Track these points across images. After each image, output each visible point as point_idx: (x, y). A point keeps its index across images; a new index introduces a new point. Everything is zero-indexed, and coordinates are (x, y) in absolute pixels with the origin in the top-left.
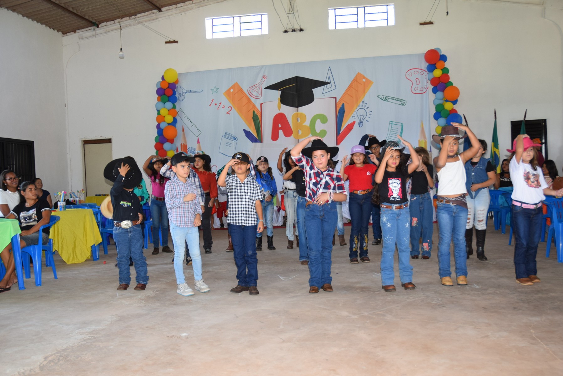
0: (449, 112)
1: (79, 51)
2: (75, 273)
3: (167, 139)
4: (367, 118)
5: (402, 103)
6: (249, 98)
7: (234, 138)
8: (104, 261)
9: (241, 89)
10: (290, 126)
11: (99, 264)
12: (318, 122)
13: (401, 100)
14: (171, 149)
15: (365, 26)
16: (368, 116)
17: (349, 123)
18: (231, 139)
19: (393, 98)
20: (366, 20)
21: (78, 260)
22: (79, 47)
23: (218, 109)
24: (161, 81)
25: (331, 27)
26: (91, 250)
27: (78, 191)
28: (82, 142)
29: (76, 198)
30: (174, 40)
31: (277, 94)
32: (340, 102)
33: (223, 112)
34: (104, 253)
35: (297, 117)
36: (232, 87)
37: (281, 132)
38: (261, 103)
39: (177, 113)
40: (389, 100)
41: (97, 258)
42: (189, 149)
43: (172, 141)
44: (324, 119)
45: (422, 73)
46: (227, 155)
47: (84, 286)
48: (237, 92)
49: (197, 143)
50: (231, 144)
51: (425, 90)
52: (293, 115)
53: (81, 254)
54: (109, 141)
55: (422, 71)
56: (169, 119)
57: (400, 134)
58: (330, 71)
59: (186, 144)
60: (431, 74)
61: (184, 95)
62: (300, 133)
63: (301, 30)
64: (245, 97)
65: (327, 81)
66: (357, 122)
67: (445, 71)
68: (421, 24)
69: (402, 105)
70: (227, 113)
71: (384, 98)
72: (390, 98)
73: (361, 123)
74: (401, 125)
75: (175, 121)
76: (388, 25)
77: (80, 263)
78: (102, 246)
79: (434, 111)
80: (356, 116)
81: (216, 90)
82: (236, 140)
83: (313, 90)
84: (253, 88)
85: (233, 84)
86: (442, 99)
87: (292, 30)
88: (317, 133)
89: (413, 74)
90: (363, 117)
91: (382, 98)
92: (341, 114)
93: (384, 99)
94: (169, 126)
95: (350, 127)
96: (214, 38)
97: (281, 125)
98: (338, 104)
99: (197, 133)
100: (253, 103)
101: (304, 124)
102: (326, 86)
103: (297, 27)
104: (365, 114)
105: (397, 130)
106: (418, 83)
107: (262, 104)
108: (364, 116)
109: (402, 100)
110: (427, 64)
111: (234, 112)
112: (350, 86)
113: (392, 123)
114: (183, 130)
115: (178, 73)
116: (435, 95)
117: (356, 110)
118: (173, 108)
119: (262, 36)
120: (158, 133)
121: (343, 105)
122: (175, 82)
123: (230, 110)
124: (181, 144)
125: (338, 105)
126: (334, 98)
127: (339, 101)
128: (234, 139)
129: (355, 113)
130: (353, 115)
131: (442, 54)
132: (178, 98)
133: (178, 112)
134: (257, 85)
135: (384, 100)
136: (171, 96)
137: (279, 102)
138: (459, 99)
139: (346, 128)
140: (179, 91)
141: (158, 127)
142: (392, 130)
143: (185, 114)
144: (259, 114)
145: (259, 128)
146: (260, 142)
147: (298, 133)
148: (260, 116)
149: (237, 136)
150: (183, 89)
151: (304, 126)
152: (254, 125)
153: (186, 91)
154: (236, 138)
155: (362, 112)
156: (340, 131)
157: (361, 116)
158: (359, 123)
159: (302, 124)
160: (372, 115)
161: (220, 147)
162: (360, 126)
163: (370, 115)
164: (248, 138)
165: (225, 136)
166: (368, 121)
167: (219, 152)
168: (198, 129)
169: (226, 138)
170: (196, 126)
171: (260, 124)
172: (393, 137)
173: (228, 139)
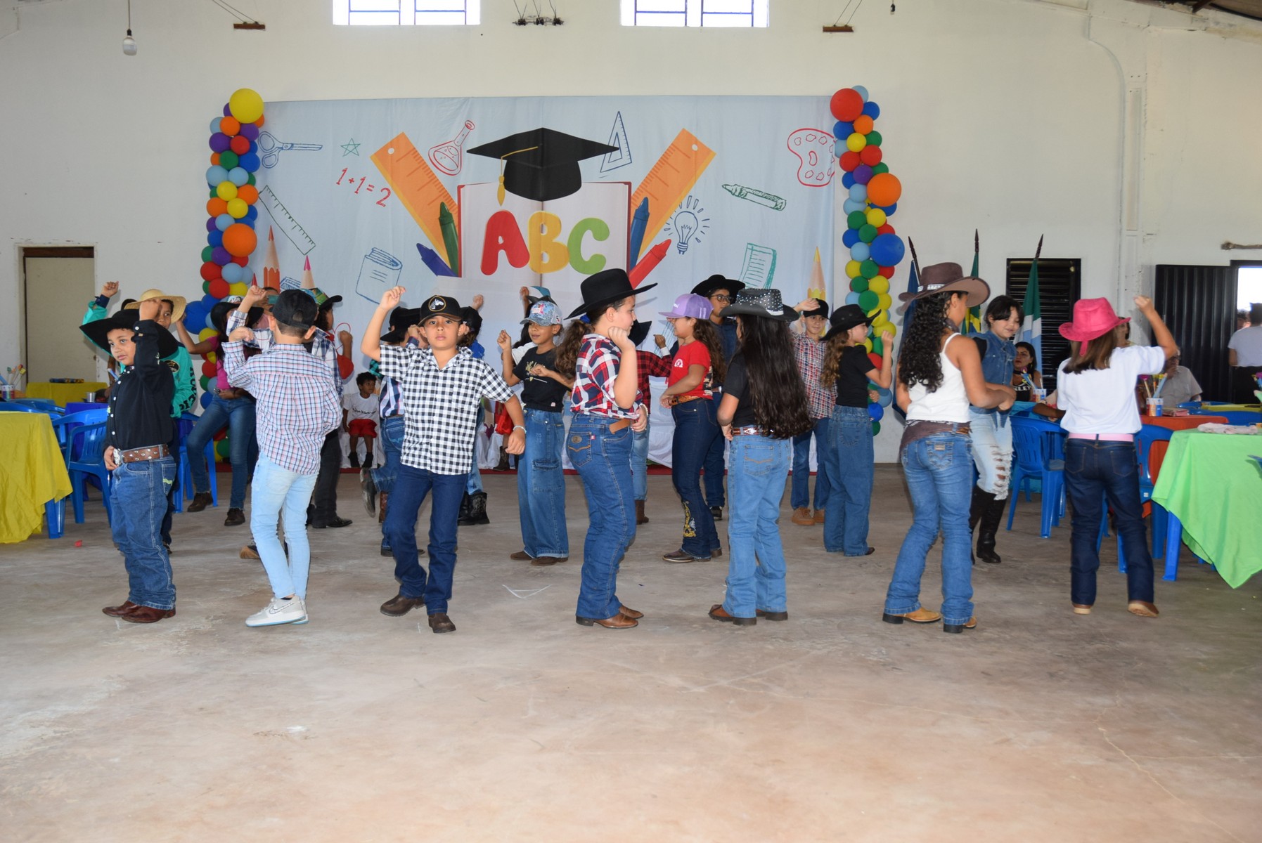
0: (876, 232)
1: (18, 29)
2: (6, 567)
3: (232, 256)
5: (777, 204)
6: (431, 171)
7: (393, 261)
8: (77, 539)
9: (414, 148)
10: (524, 244)
11: (65, 546)
12: (588, 235)
13: (774, 198)
14: (240, 280)
15: (702, 25)
16: (700, 228)
17: (658, 245)
18: (388, 265)
19: (756, 193)
20: (704, 11)
21: (10, 534)
22: (18, 19)
23: (356, 192)
24: (223, 116)
25: (627, 19)
26: (44, 511)
27: (9, 370)
28: (19, 250)
29: (4, 384)
30: (256, 23)
31: (497, 166)
32: (640, 195)
33: (368, 199)
34: (74, 520)
35: (540, 223)
36: (391, 142)
37: (502, 255)
38: (460, 184)
39: (256, 196)
40: (749, 196)
41: (59, 531)
42: (284, 282)
43: (243, 261)
44: (601, 232)
45: (824, 140)
47: (32, 601)
48: (405, 155)
49: (305, 269)
50: (384, 276)
51: (825, 181)
52: (531, 215)
53: (19, 521)
54: (87, 252)
55: (825, 135)
56: (239, 208)
57: (769, 273)
58: (619, 122)
59: (278, 270)
60: (841, 143)
61: (275, 153)
62: (547, 259)
63: (557, 22)
64: (423, 169)
65: (611, 144)
66: (675, 241)
67: (874, 140)
68: (826, 30)
69: (777, 209)
70: (379, 203)
71: (738, 191)
72: (751, 191)
74: (772, 252)
75: (252, 214)
76: (754, 26)
77: (17, 544)
78: (70, 503)
79: (844, 227)
80: (673, 229)
81: (353, 147)
82: (399, 266)
83: (579, 162)
84: (442, 150)
85: (395, 136)
86: (863, 202)
87: (537, 20)
88: (584, 261)
89: (803, 140)
90: (688, 230)
91: (734, 191)
92: (639, 221)
93: (737, 194)
94: (239, 224)
95: (659, 253)
96: (351, 24)
97: (504, 239)
98: (636, 199)
99: (306, 246)
100: (442, 185)
101: (557, 240)
102: (608, 154)
103: (548, 14)
104: (692, 223)
105: (763, 262)
106: (813, 163)
107: (463, 186)
109: (778, 197)
110: (836, 121)
111: (395, 201)
112: (664, 160)
113: (751, 247)
114: (272, 237)
115: (264, 101)
116: (848, 190)
117: (674, 217)
118: (247, 183)
119: (465, 29)
120: (210, 239)
121: (646, 200)
122: (255, 122)
123: (384, 197)
124: (266, 269)
125: (635, 201)
126: (625, 183)
127: (636, 192)
128: (393, 265)
129: (671, 222)
130: (667, 227)
131: (868, 101)
132: (261, 159)
133: (260, 192)
134: (452, 144)
135: (738, 196)
136: (244, 154)
137: (500, 185)
138: (898, 202)
139: (650, 255)
140: (264, 144)
141: (211, 225)
142: (751, 264)
143: (276, 199)
144: (453, 210)
145: (455, 242)
146: (457, 276)
147: (542, 260)
148: (457, 214)
149: (399, 257)
150: (275, 140)
151: (555, 243)
152: (441, 236)
153: (281, 145)
154: (399, 263)
155: (688, 220)
156: (637, 260)
157: (683, 229)
158: (678, 245)
159: (552, 241)
160: (709, 227)
161: (358, 281)
162: (680, 251)
163: (703, 226)
164: (427, 264)
165: (371, 256)
166: (700, 241)
167: (356, 292)
168: (307, 236)
169: (373, 261)
170: (302, 229)
171: (457, 234)
172: (753, 279)
173: (378, 263)
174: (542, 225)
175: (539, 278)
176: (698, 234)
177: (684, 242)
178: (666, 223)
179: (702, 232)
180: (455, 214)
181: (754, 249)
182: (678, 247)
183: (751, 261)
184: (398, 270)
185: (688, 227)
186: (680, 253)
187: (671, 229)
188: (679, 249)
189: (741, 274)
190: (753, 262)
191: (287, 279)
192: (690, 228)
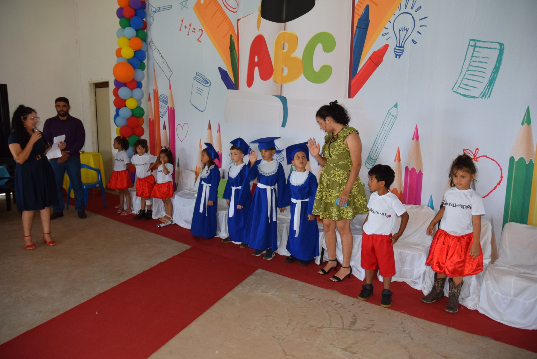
6: (224, 11)
7: (206, 81)
10: (271, 60)
12: (319, 49)
16: (417, 28)
17: (376, 51)
18: (203, 84)
23: (188, 35)
28: (90, 85)
32: (362, 4)
35: (283, 41)
37: (256, 70)
42: (161, 97)
44: (329, 44)
46: (198, 108)
48: (210, 3)
49: (169, 89)
50: (203, 91)
54: (106, 84)
56: (129, 52)
57: (493, 72)
59: (157, 90)
61: (152, 15)
64: (219, 11)
66: (392, 45)
70: (198, 40)
74: (498, 46)
80: (391, 34)
81: (185, 3)
82: (209, 84)
88: (315, 72)
90: (406, 32)
92: (361, 29)
95: (377, 59)
97: (258, 58)
99: (168, 74)
100: (230, 22)
101: (293, 55)
105: (486, 63)
107: (239, 19)
108: (407, 31)
111: (206, 38)
113: (474, 44)
114: (154, 69)
117: (392, 20)
118: (136, 36)
121: (367, 7)
123: (200, 35)
125: (358, 10)
127: (359, 1)
128: (206, 84)
129: (389, 25)
130: (385, 31)
133: (150, 42)
136: (131, 18)
137: (259, 14)
139: (369, 61)
140: (149, 11)
142: (472, 63)
143: (154, 45)
144: (235, 40)
145: (236, 64)
146: (237, 89)
147: (283, 73)
148: (237, 42)
149: (210, 78)
150: (152, 7)
151: (293, 57)
153: (154, 10)
154: (209, 82)
155: (406, 21)
156: (357, 70)
157: (401, 32)
158: (395, 49)
159: (291, 55)
160: (426, 26)
161: (191, 95)
162: (396, 55)
163: (421, 26)
164: (224, 82)
165: (196, 78)
166: (416, 43)
167: (191, 103)
168: (169, 67)
169: (197, 81)
170: (167, 63)
171: (237, 57)
172: (472, 80)
173: (199, 82)
174: (284, 43)
175: (280, 88)
176: (415, 36)
177: (400, 45)
178: (385, 28)
179: (418, 32)
180: (236, 42)
181: (477, 45)
182: (395, 51)
183: (472, 60)
184: (208, 86)
185: (405, 28)
186: (396, 57)
187: (388, 33)
188: (396, 53)
189: (460, 76)
190: (474, 60)
191: (162, 95)
192: (407, 29)
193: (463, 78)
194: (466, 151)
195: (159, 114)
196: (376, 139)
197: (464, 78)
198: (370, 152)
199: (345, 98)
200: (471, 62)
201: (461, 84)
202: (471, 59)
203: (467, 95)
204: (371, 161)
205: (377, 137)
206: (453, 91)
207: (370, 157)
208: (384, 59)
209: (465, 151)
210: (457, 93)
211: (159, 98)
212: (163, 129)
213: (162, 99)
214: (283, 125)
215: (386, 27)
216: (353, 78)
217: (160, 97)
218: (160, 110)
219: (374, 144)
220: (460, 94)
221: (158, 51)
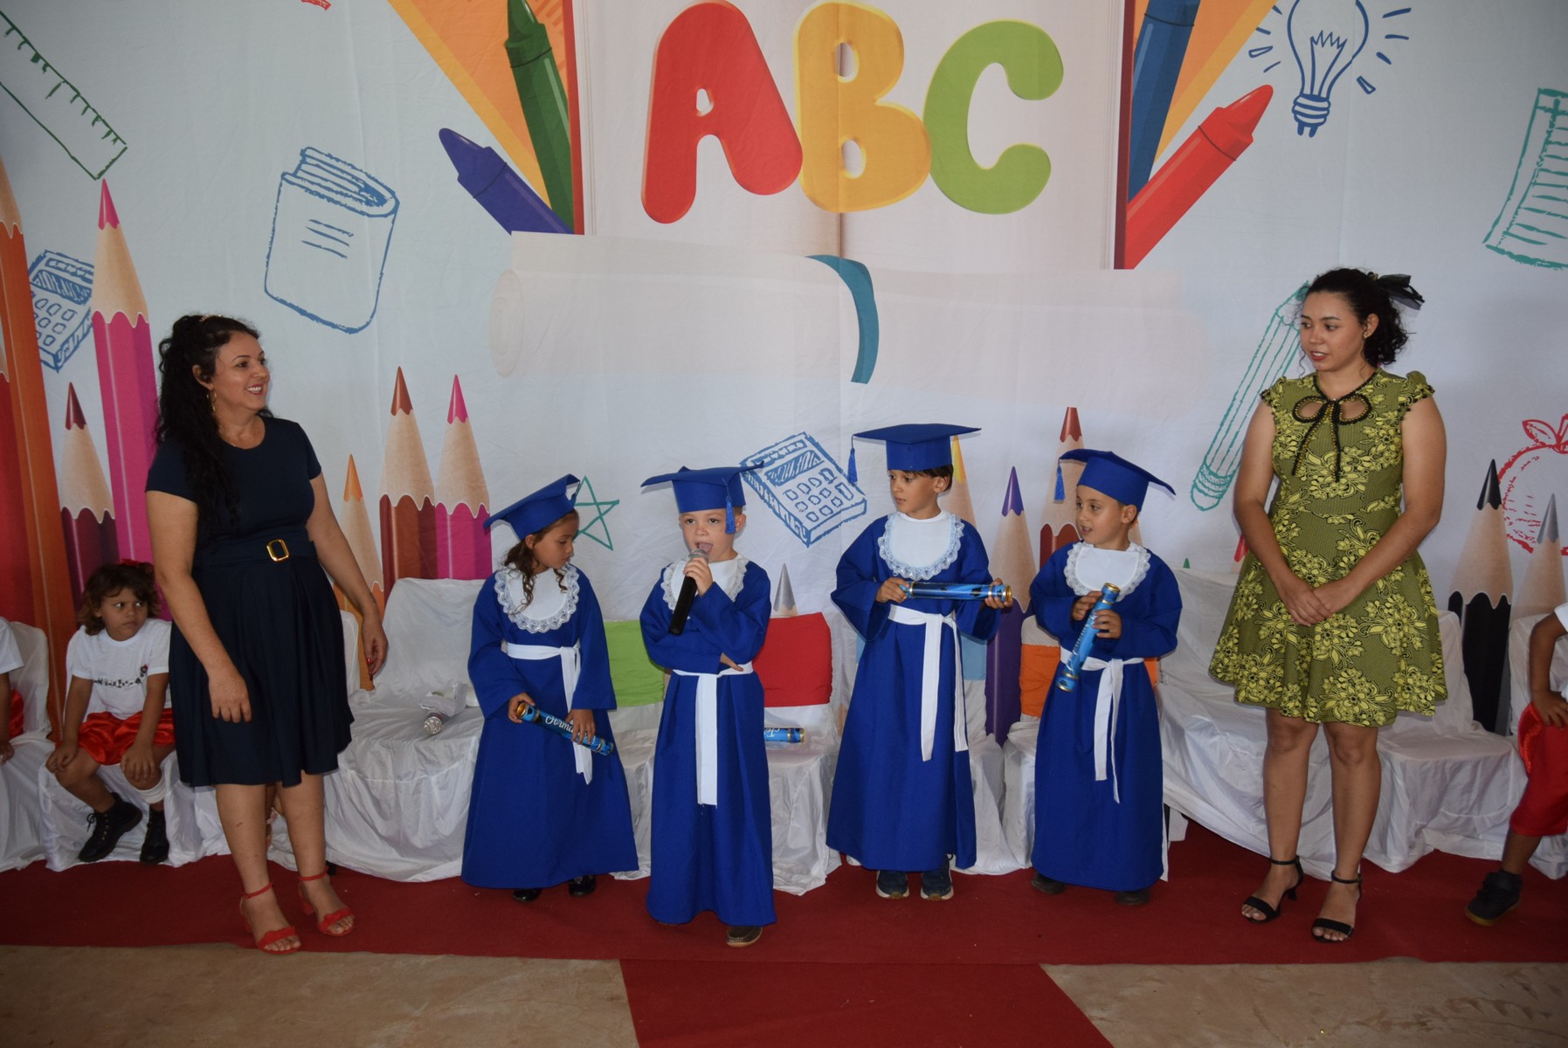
4: (1365, 65)
7: (368, 189)
10: (782, 112)
12: (992, 82)
16: (1376, 43)
17: (1224, 105)
18: (352, 203)
35: (835, 39)
37: (710, 152)
42: (41, 266)
44: (1035, 64)
46: (322, 317)
49: (101, 226)
50: (345, 237)
52: (803, 15)
59: (16, 229)
62: (858, 163)
66: (1286, 88)
73: (1318, 98)
80: (1282, 51)
82: (390, 205)
88: (978, 169)
90: (1335, 50)
92: (1163, 28)
95: (1229, 133)
97: (714, 97)
99: (97, 151)
101: (886, 100)
108: (1341, 46)
113: (1553, 103)
128: (368, 203)
129: (1274, 22)
130: (1258, 40)
139: (1197, 141)
142: (1548, 163)
144: (549, 15)
145: (560, 121)
146: (569, 231)
147: (844, 167)
148: (561, 26)
149: (386, 174)
151: (884, 109)
152: (518, 103)
154: (387, 195)
155: (1332, 16)
157: (1318, 48)
158: (1296, 103)
159: (875, 101)
160: (1407, 38)
161: (268, 257)
162: (1302, 126)
163: (1388, 37)
164: (477, 196)
165: (300, 174)
166: (1374, 89)
167: (266, 291)
168: (98, 118)
169: (307, 190)
170: (78, 94)
171: (562, 92)
172: (1549, 214)
173: (322, 196)
174: (841, 48)
175: (834, 229)
176: (1368, 66)
177: (1316, 92)
178: (1258, 29)
179: (1380, 55)
180: (556, 24)
181: (1561, 107)
182: (1295, 112)
183: (1547, 154)
184: (385, 216)
185: (1334, 39)
186: (1300, 132)
187: (1271, 48)
188: (1299, 117)
189: (1509, 199)
190: (1552, 154)
191: (49, 256)
192: (1341, 42)
193: (1519, 207)
194: (1532, 425)
195: (37, 348)
196: (1232, 406)
197: (1522, 206)
198: (1208, 453)
199: (1104, 266)
200: (1542, 160)
201: (1511, 225)
202: (1544, 150)
203: (1532, 257)
204: (1213, 484)
205: (1234, 399)
206: (1488, 246)
207: (1208, 468)
208: (1254, 134)
209: (1528, 427)
210: (1502, 252)
211: (29, 272)
212: (68, 426)
213: (50, 274)
214: (862, 373)
215: (1261, 27)
216: (1130, 199)
217: (35, 265)
218: (44, 331)
219: (1222, 425)
220: (1511, 255)
221: (14, 27)
